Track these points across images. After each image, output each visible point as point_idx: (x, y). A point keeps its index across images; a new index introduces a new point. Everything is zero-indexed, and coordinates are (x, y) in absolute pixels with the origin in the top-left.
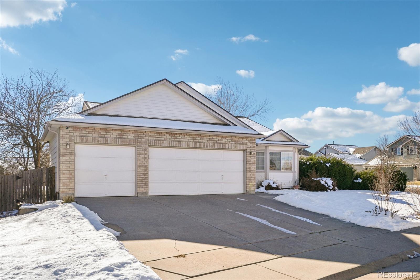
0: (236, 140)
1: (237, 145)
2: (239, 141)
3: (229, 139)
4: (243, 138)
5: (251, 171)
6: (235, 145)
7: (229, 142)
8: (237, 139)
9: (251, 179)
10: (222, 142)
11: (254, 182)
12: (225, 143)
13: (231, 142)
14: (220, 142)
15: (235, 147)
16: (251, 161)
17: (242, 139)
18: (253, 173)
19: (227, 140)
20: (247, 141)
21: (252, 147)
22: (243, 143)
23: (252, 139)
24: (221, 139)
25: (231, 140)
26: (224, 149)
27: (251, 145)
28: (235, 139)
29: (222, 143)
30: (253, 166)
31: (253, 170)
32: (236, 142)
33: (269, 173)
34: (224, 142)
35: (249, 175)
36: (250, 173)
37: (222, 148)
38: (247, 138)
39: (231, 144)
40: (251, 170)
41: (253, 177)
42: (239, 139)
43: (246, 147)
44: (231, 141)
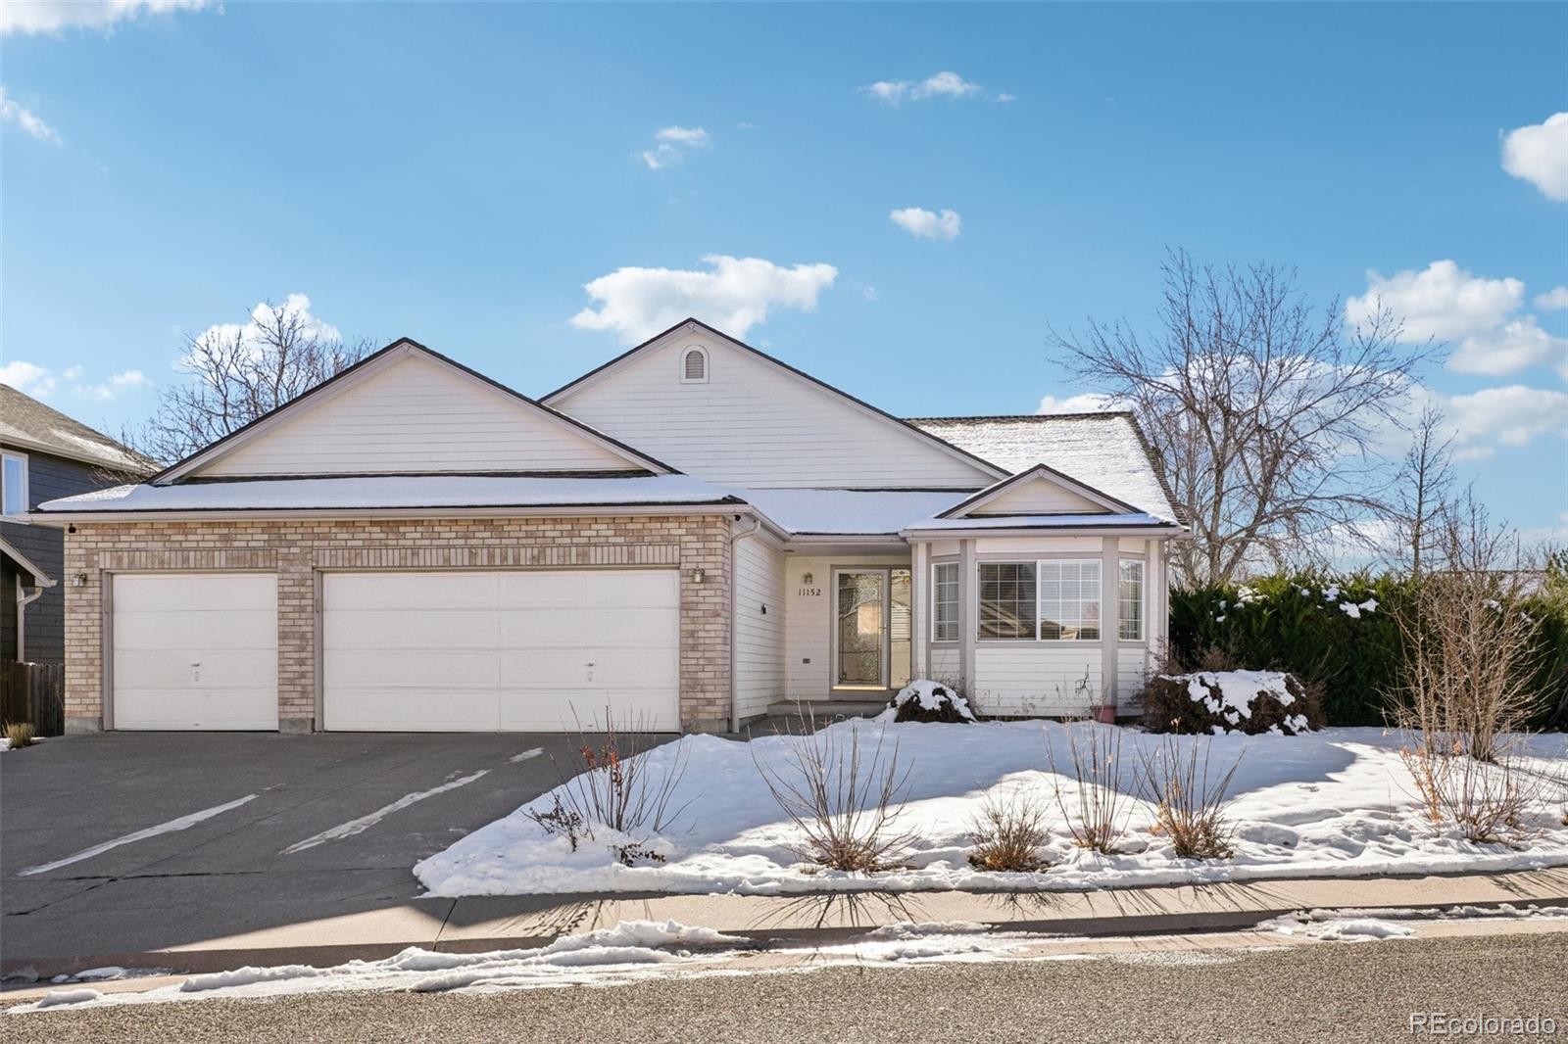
0: (633, 530)
1: (637, 549)
2: (645, 533)
3: (605, 526)
4: (666, 519)
5: (701, 648)
6: (631, 548)
7: (602, 540)
8: (640, 526)
9: (700, 675)
10: (575, 540)
11: (712, 688)
12: (589, 545)
13: (611, 540)
14: (568, 540)
15: (631, 555)
16: (701, 607)
17: (658, 525)
18: (707, 655)
19: (595, 534)
20: (683, 532)
21: (703, 552)
22: (667, 540)
23: (704, 521)
24: (573, 530)
25: (612, 533)
26: (584, 566)
27: (700, 545)
28: (630, 526)
29: (577, 545)
30: (708, 627)
31: (707, 641)
32: (634, 539)
33: (977, 651)
34: (585, 540)
35: (694, 662)
36: (698, 655)
37: (574, 561)
38: (681, 519)
39: (615, 545)
40: (701, 641)
41: (709, 668)
42: (647, 526)
43: (677, 553)
44: (615, 536)
